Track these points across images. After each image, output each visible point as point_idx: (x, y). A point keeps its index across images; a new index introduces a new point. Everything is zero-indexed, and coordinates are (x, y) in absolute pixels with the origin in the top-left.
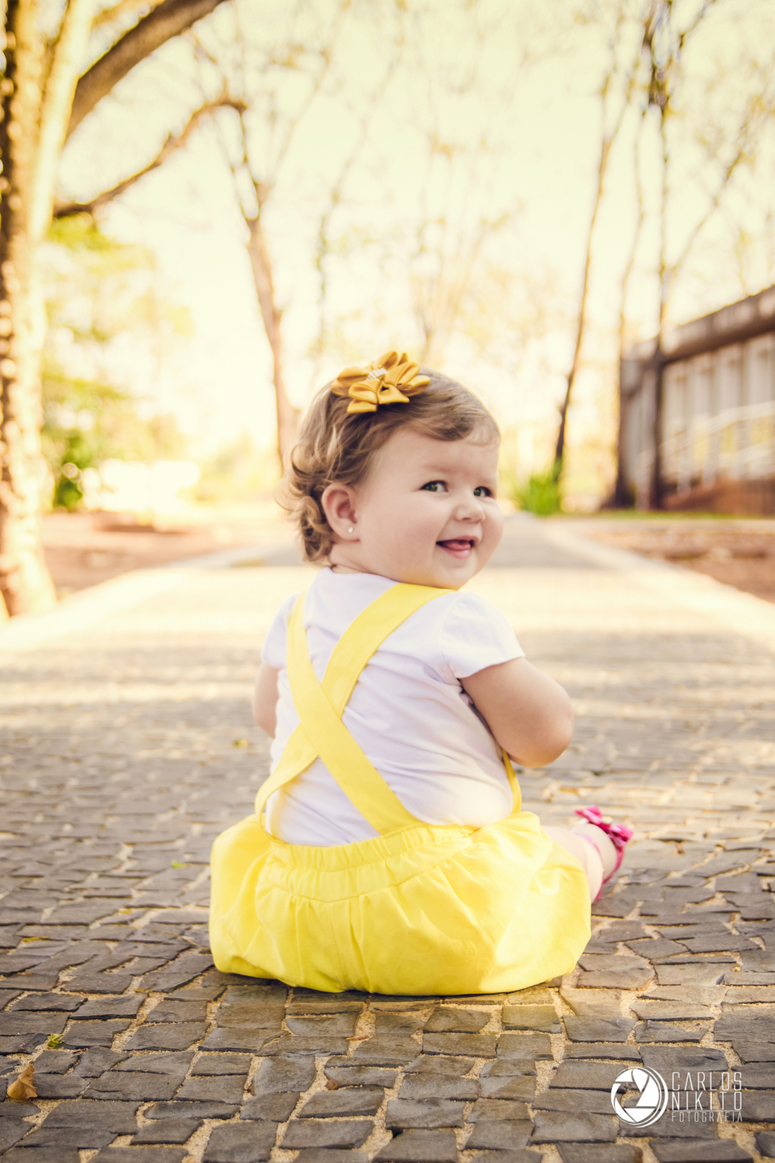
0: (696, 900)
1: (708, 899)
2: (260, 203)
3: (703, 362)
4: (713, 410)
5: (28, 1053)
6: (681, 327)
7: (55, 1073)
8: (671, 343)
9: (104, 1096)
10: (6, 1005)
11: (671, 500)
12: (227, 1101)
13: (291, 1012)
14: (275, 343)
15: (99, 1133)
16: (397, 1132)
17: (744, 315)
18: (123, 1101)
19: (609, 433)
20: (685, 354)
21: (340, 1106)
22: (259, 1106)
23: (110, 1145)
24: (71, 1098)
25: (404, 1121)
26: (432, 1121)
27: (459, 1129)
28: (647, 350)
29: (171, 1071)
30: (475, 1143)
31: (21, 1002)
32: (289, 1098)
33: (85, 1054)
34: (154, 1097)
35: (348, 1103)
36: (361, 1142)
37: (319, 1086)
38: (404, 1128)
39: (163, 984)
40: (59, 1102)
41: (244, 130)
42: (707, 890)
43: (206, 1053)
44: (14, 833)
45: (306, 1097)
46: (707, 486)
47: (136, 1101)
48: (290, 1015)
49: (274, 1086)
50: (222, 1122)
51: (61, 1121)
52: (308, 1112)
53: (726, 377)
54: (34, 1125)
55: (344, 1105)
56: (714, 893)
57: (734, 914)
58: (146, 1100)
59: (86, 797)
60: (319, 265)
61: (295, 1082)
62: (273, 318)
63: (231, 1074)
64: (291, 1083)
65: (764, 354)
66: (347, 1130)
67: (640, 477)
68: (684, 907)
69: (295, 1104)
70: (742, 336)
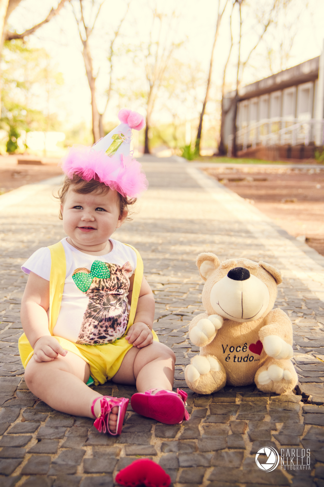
0: (178, 342)
1: (182, 342)
2: (87, 36)
3: (254, 100)
4: (258, 119)
6: (247, 86)
8: (242, 93)
11: (240, 153)
13: (19, 388)
14: (92, 89)
16: (39, 440)
17: (270, 83)
20: (247, 97)
21: (23, 429)
25: (43, 436)
26: (53, 436)
27: (61, 439)
28: (233, 95)
30: (65, 445)
32: (6, 426)
35: (26, 428)
36: (25, 444)
37: (18, 421)
38: (42, 439)
41: (82, 7)
42: (184, 338)
45: (13, 425)
46: (254, 148)
48: (18, 389)
49: (3, 420)
52: (11, 432)
53: (263, 106)
55: (24, 429)
56: (185, 340)
57: (189, 349)
60: (110, 60)
61: (11, 419)
62: (92, 80)
64: (9, 419)
65: (277, 98)
66: (22, 439)
67: (229, 143)
68: (173, 345)
69: (8, 428)
70: (269, 91)
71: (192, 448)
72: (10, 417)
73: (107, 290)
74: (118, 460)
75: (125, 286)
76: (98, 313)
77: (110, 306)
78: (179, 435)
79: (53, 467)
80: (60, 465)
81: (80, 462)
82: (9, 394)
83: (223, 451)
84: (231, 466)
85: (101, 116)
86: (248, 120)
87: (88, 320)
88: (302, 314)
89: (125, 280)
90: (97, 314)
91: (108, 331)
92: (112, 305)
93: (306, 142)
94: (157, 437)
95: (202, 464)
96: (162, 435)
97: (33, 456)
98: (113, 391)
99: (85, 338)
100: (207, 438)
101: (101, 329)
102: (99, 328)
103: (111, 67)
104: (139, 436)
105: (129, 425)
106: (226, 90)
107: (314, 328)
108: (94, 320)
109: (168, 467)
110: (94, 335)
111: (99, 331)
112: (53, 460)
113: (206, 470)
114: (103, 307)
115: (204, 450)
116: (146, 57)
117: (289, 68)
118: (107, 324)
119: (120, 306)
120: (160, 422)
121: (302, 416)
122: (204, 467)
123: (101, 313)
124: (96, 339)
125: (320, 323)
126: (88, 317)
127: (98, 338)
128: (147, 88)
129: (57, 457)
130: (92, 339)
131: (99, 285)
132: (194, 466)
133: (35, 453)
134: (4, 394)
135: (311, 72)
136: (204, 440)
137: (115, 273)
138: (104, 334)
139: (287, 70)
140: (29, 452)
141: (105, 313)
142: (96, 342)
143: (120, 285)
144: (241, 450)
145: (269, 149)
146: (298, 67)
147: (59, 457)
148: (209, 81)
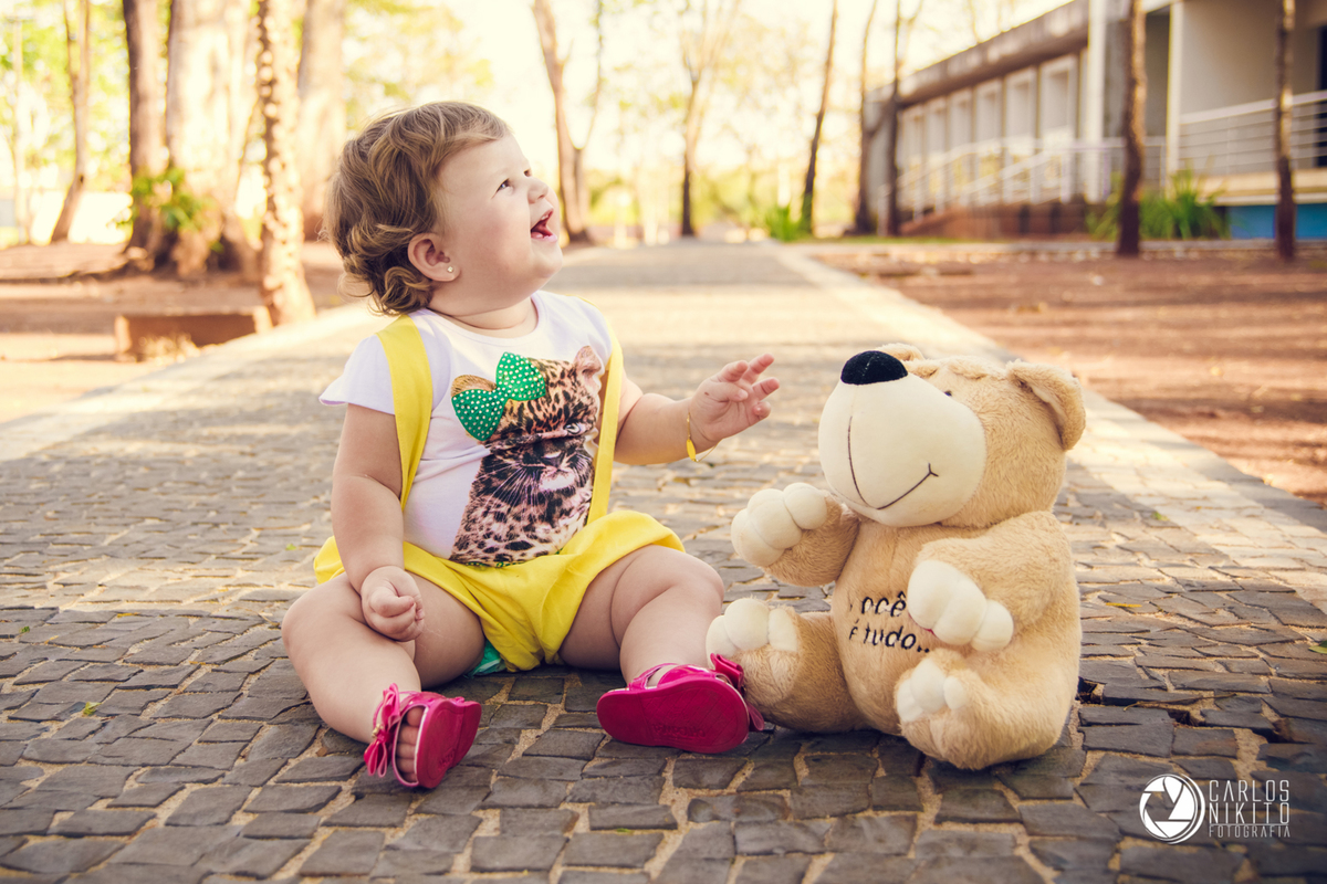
3: (938, 104)
4: (947, 146)
5: (60, 720)
6: (917, 73)
7: (74, 739)
8: (907, 88)
9: (108, 761)
10: (65, 675)
11: (907, 227)
12: (216, 767)
14: (556, 88)
15: (84, 796)
16: (359, 797)
17: (974, 61)
18: (124, 766)
19: (852, 169)
20: (922, 98)
21: (319, 772)
22: (243, 771)
23: (89, 808)
24: (77, 763)
25: (369, 787)
27: (419, 794)
28: (887, 93)
29: (181, 738)
30: (427, 808)
31: (81, 673)
32: (275, 765)
33: (112, 721)
34: (152, 762)
35: (328, 770)
36: (321, 806)
37: (307, 754)
38: (367, 793)
39: (219, 657)
40: (65, 766)
43: (224, 721)
44: (161, 519)
45: (293, 762)
46: (939, 213)
47: (135, 766)
49: (268, 753)
50: (203, 786)
51: (56, 784)
52: (285, 778)
53: (958, 118)
54: (29, 788)
55: (323, 771)
58: (144, 765)
59: (243, 487)
60: (597, 24)
61: (290, 749)
62: (554, 69)
63: (234, 741)
64: (284, 750)
65: (991, 97)
66: (315, 794)
67: (880, 207)
68: (731, 586)
69: (279, 770)
70: (972, 81)
71: (773, 811)
72: (287, 746)
73: (539, 429)
74: (568, 840)
75: (585, 414)
76: (511, 482)
77: (542, 465)
78: (739, 780)
79: (386, 857)
80: (406, 853)
81: (464, 846)
82: (294, 695)
83: (860, 815)
84: (880, 849)
85: (578, 152)
86: (924, 152)
87: (483, 500)
88: (1069, 518)
89: (585, 397)
90: (507, 483)
91: (534, 530)
92: (548, 462)
93: (1065, 195)
94: (680, 787)
95: (799, 846)
96: (693, 782)
97: (336, 831)
98: (567, 685)
99: (473, 547)
100: (814, 786)
101: (515, 523)
102: (511, 520)
103: (600, 39)
104: (629, 784)
105: (604, 761)
106: (871, 86)
107: (1102, 544)
108: (497, 501)
109: (706, 855)
110: (497, 538)
111: (511, 528)
112: (389, 841)
113: (810, 862)
114: (524, 467)
115: (807, 814)
116: (681, 13)
117: (1016, 25)
118: (533, 510)
119: (571, 466)
120: (689, 753)
121: (1079, 731)
122: (806, 853)
123: (518, 482)
124: (502, 551)
125: (1118, 533)
126: (482, 492)
127: (507, 547)
128: (684, 86)
129: (401, 834)
130: (491, 550)
131: (520, 419)
132: (776, 851)
133: (343, 825)
134: (281, 696)
135: (1072, 32)
136: (807, 791)
137: (560, 383)
138: (523, 537)
139: (1014, 30)
140: (327, 824)
141: (530, 481)
142: (501, 558)
143: (571, 413)
144: (909, 813)
145: (976, 213)
146: (1040, 22)
147: (407, 835)
148: (828, 64)
